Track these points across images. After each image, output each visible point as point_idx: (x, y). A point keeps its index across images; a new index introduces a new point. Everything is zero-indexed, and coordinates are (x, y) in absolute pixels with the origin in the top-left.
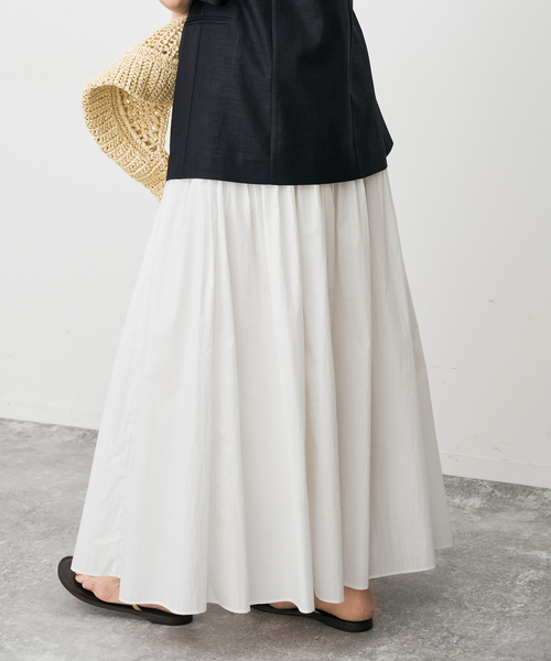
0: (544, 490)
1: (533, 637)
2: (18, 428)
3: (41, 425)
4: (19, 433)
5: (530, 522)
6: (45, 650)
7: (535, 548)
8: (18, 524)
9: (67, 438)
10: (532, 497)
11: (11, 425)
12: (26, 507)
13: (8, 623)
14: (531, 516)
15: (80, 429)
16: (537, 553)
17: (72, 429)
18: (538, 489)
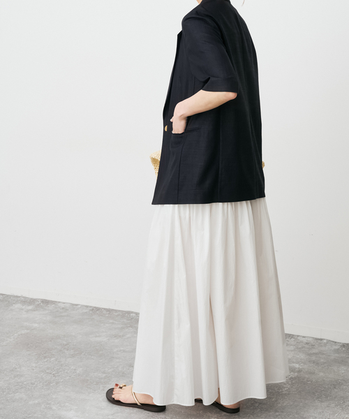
0: (298, 336)
1: (291, 403)
2: (63, 306)
3: (73, 305)
4: (63, 308)
5: (292, 351)
6: (71, 410)
7: (293, 363)
8: (61, 351)
9: (85, 311)
10: (293, 339)
11: (59, 304)
12: (65, 343)
13: (54, 397)
14: (292, 348)
15: (91, 307)
16: (294, 365)
17: (87, 307)
18: (295, 336)
